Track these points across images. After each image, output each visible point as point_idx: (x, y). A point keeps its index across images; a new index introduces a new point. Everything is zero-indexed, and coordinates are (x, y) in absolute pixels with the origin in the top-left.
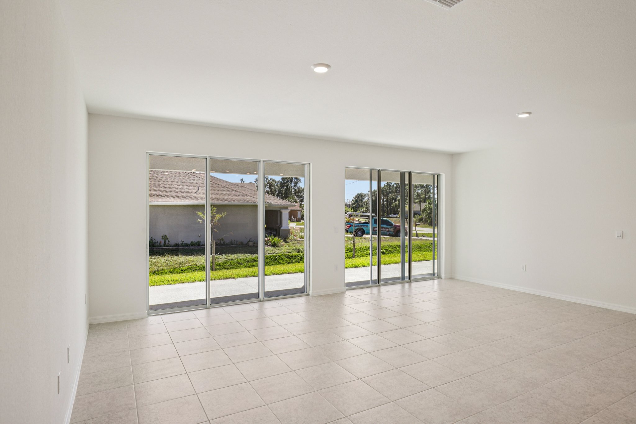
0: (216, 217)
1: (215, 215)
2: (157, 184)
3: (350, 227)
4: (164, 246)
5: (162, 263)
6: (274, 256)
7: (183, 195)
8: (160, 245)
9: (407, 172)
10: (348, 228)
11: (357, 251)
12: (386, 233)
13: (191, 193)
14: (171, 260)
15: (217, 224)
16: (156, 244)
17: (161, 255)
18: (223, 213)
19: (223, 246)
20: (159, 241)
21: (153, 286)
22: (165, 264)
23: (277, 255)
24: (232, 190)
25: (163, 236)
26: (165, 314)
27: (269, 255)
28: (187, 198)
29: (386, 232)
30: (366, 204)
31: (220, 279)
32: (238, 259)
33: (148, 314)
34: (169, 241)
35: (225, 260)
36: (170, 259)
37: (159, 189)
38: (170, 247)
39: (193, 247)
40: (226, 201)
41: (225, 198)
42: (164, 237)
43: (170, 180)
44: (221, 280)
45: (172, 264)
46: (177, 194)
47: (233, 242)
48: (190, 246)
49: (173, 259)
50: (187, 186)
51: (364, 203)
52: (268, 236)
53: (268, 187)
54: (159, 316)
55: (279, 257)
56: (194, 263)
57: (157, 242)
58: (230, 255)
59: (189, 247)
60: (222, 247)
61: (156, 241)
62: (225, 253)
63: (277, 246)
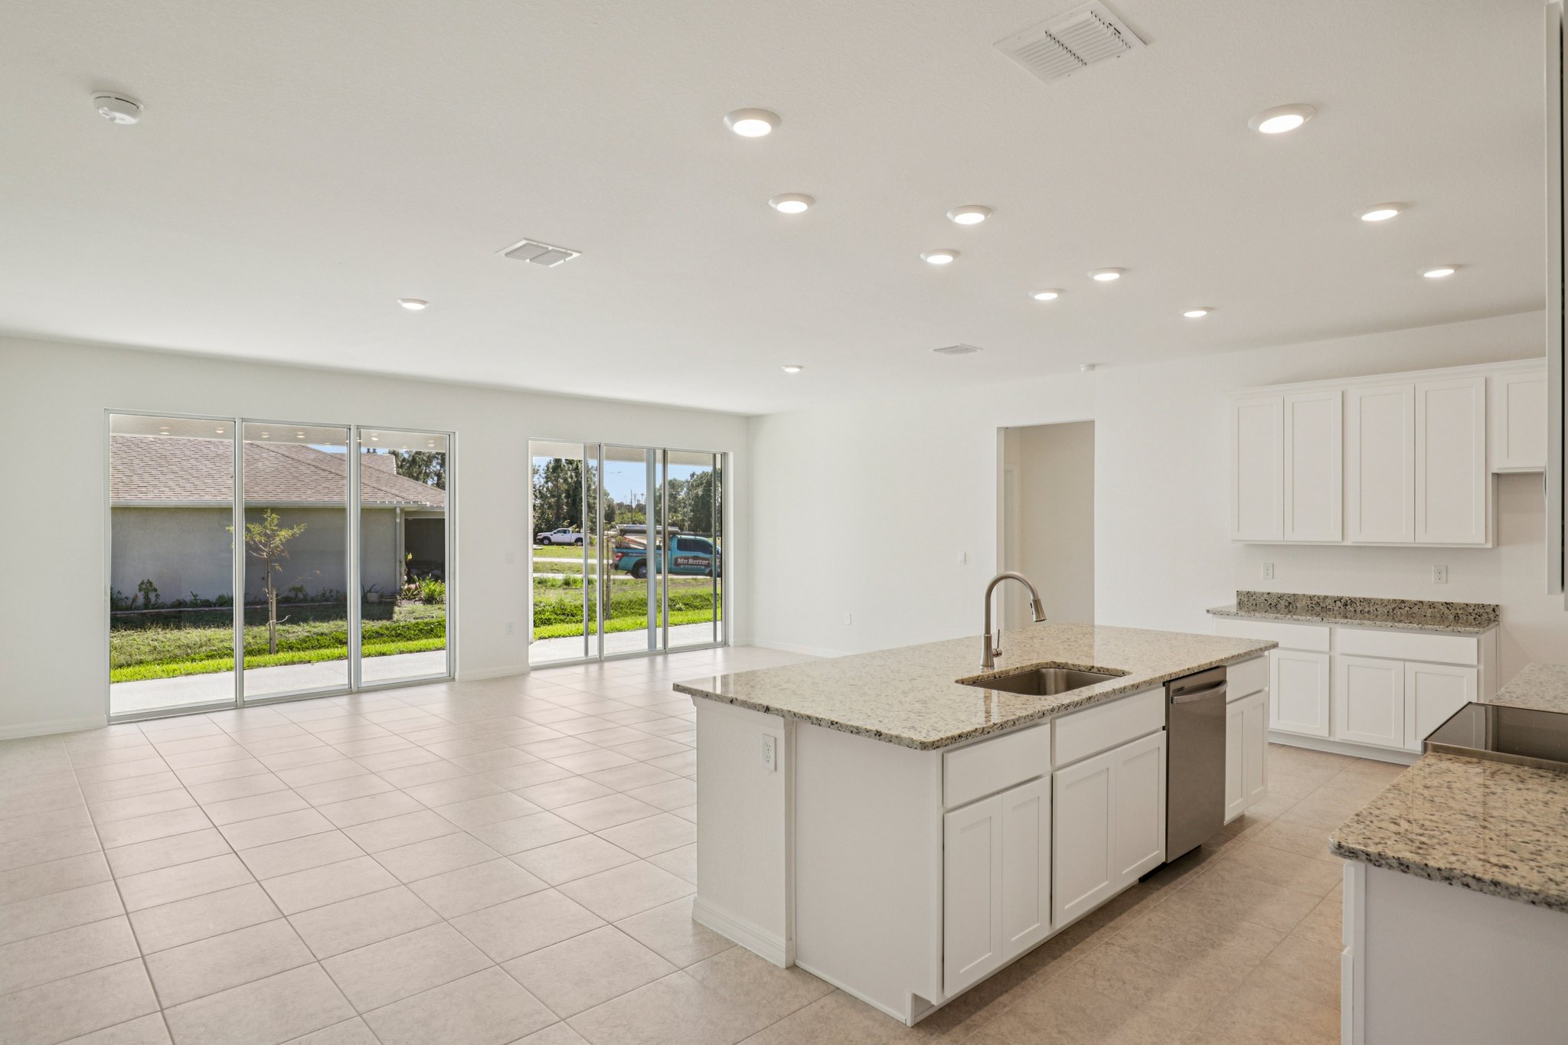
0: (278, 535)
1: (277, 530)
2: (125, 456)
3: (622, 556)
4: (147, 608)
5: (139, 646)
6: (427, 624)
7: (197, 483)
8: (134, 606)
9: (659, 449)
10: (618, 559)
11: (621, 608)
12: (704, 570)
13: (220, 480)
14: (164, 639)
15: (282, 551)
16: (124, 604)
17: (137, 628)
18: (297, 526)
19: (302, 604)
20: (131, 596)
21: (118, 682)
22: (147, 649)
23: (434, 620)
24: (326, 473)
25: (143, 583)
26: (146, 720)
27: (414, 621)
28: (207, 490)
29: (703, 567)
30: (682, 504)
31: (276, 665)
32: (336, 631)
33: (108, 721)
34: (157, 596)
35: (306, 634)
36: (160, 637)
37: (131, 468)
38: (163, 610)
39: (223, 608)
40: (309, 499)
41: (309, 492)
42: (144, 586)
43: (161, 446)
44: (279, 667)
45: (167, 648)
46: (182, 482)
47: (328, 594)
48: (215, 605)
49: (168, 636)
50: (207, 462)
51: (680, 502)
52: (419, 579)
53: (440, 461)
54: (134, 725)
55: (440, 624)
56: (226, 644)
57: (127, 598)
58: (317, 624)
59: (212, 608)
60: (301, 607)
61: (123, 596)
62: (306, 620)
63: (438, 602)
